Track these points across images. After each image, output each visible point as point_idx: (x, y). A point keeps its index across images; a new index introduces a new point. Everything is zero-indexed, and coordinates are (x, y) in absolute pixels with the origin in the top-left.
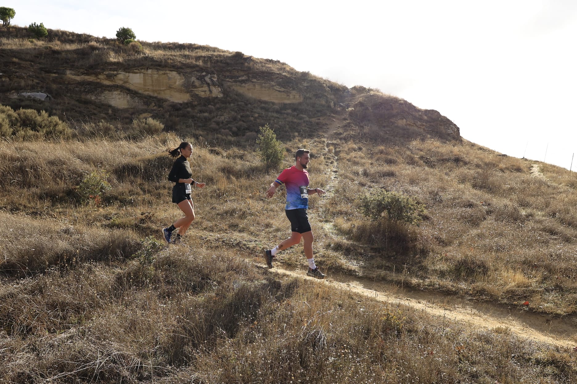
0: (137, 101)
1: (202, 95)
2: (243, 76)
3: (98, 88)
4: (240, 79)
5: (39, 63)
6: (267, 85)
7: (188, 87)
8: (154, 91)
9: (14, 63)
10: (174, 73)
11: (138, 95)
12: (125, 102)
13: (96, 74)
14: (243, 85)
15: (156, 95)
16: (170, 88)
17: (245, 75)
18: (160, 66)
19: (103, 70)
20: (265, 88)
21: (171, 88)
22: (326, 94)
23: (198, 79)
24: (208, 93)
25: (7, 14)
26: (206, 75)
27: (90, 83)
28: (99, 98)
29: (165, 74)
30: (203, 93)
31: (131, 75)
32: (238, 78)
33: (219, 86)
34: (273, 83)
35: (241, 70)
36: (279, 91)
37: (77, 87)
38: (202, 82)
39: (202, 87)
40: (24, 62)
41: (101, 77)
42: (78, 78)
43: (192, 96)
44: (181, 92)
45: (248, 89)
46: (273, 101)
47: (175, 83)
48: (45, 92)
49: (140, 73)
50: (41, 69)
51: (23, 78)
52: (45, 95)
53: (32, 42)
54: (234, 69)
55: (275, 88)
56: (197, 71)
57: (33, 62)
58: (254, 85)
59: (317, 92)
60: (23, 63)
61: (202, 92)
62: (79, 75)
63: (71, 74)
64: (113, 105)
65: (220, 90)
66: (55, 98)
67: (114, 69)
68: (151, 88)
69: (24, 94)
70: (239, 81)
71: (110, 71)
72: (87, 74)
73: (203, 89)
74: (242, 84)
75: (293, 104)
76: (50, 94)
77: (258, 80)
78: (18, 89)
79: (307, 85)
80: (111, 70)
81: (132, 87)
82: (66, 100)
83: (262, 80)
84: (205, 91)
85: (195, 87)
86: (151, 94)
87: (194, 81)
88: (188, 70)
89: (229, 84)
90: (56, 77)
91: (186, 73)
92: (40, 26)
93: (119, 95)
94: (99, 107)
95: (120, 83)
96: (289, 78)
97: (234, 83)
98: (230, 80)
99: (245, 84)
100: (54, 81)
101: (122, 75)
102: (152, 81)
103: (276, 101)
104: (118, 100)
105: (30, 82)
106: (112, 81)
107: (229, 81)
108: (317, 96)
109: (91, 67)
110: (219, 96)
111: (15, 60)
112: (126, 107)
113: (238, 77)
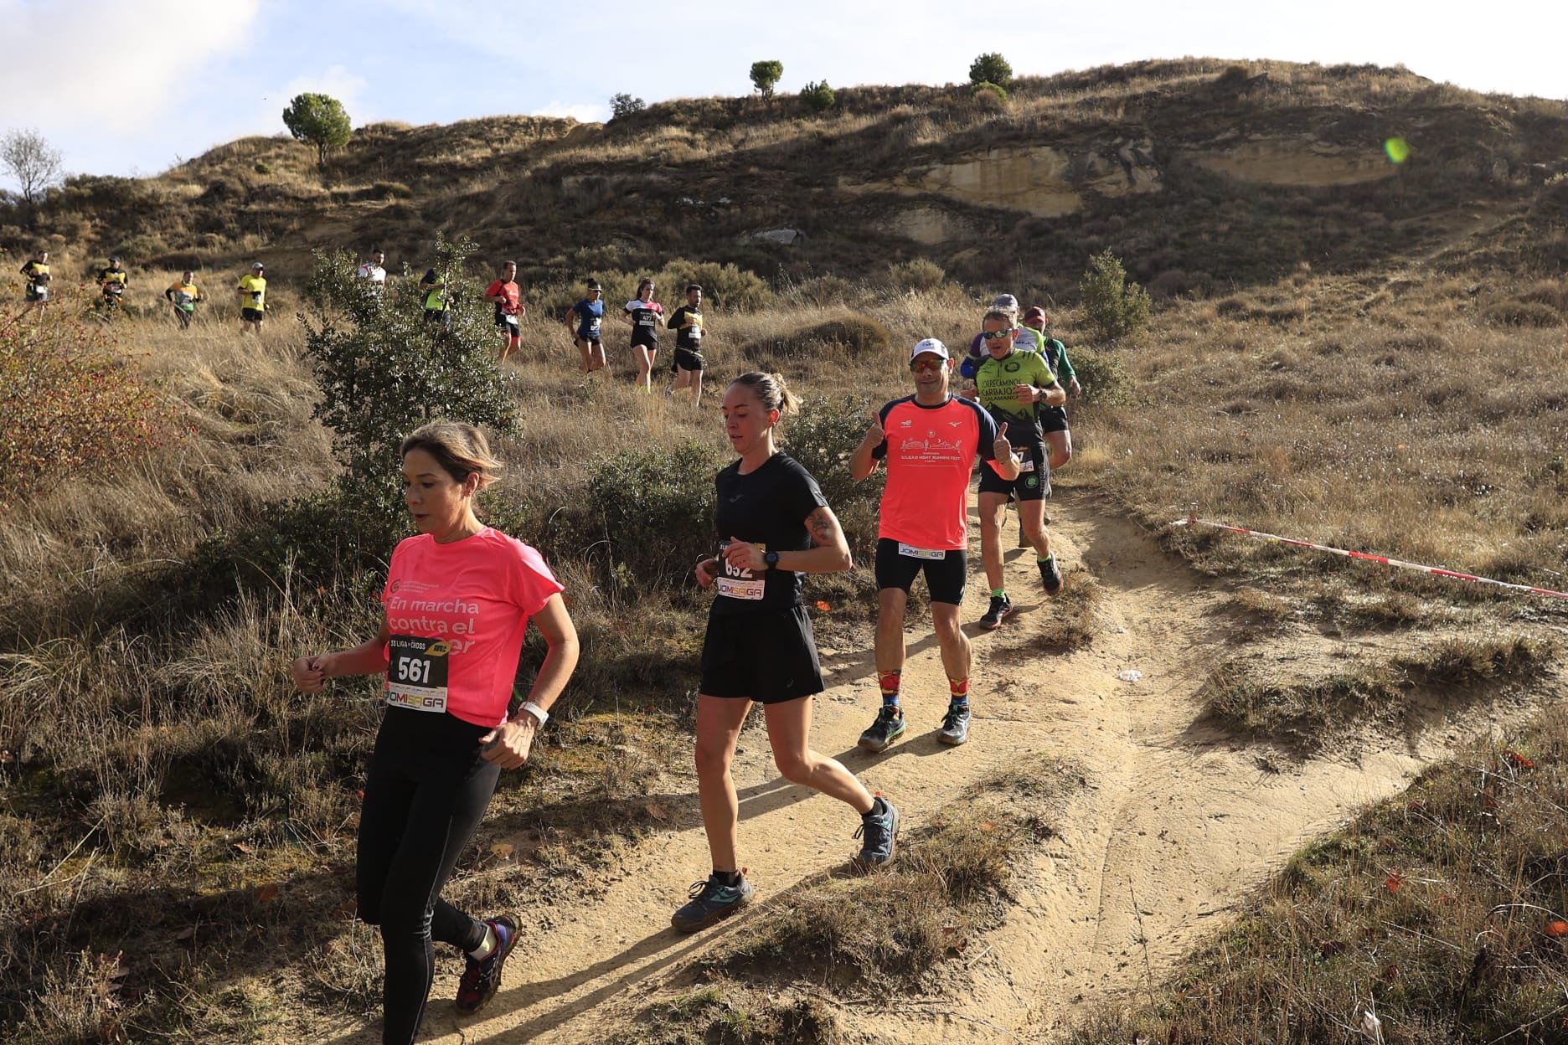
0: (961, 225)
1: (1111, 191)
2: (1227, 129)
3: (893, 204)
4: (1219, 138)
5: (795, 170)
6: (1292, 143)
7: (1077, 178)
8: (1002, 197)
9: (752, 177)
10: (1046, 150)
11: (965, 211)
12: (939, 228)
13: (891, 177)
14: (1227, 152)
15: (1006, 205)
16: (1036, 185)
17: (1234, 125)
18: (1016, 138)
19: (903, 165)
20: (1285, 151)
21: (1038, 185)
22: (1480, 143)
23: (1102, 156)
24: (1125, 186)
25: (768, 75)
26: (1123, 144)
27: (876, 197)
28: (891, 226)
29: (1025, 155)
30: (1114, 187)
31: (955, 167)
32: (1213, 137)
33: (1153, 165)
34: (1309, 136)
35: (1226, 115)
36: (1327, 155)
37: (853, 209)
38: (1111, 161)
39: (1112, 173)
40: (767, 173)
41: (899, 180)
42: (858, 190)
43: (1085, 198)
44: (1061, 193)
45: (1239, 162)
46: (1303, 183)
47: (1047, 173)
48: (793, 228)
49: (973, 161)
50: (797, 181)
51: (762, 204)
52: (793, 232)
53: (798, 125)
54: (1207, 115)
55: (1315, 148)
56: (1103, 136)
57: (783, 169)
58: (1256, 150)
59: (1454, 141)
60: (768, 175)
61: (1112, 185)
62: (859, 184)
63: (845, 182)
64: (915, 239)
65: (1155, 173)
66: (811, 237)
67: (923, 160)
68: (995, 190)
69: (759, 235)
70: (1217, 145)
71: (916, 165)
72: (874, 179)
73: (1114, 177)
74: (1222, 150)
75: (1365, 185)
76: (802, 229)
77: (1266, 135)
78: (752, 227)
79: (1427, 124)
80: (917, 163)
81: (957, 196)
82: (830, 239)
83: (1278, 133)
84: (1117, 183)
85: (1095, 175)
86: (996, 204)
87: (1093, 163)
88: (1081, 138)
89: (1188, 155)
90: (818, 194)
91: (1072, 145)
92: (821, 88)
93: (928, 214)
94: (887, 247)
95: (931, 188)
96: (1362, 114)
97: (1201, 152)
98: (1194, 146)
99: (1232, 148)
100: (817, 203)
101: (937, 172)
102: (999, 175)
103: (1315, 183)
104: (924, 226)
105: (773, 211)
106: (919, 187)
107: (1188, 149)
108: (1450, 153)
109: (884, 163)
110: (1152, 190)
111: (753, 170)
112: (941, 239)
113: (1213, 135)
